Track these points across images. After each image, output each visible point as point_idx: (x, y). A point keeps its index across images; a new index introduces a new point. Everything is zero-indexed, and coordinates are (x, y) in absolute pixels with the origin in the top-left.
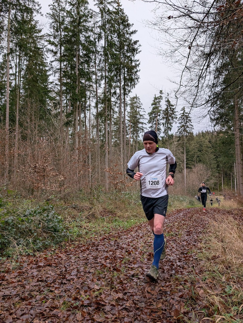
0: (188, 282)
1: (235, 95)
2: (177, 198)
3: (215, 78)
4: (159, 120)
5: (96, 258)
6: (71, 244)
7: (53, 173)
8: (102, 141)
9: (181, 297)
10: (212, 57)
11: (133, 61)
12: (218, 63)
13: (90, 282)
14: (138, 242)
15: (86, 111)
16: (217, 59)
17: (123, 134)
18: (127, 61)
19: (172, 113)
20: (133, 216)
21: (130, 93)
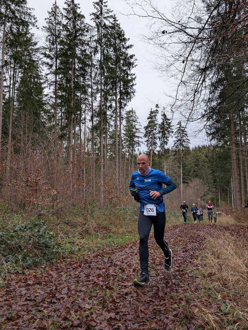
0: (182, 300)
1: (231, 110)
2: (173, 214)
3: (210, 93)
4: (155, 134)
5: (88, 276)
6: (62, 261)
7: (46, 187)
8: (98, 154)
9: (176, 316)
10: (208, 72)
11: (129, 75)
12: (213, 77)
13: (81, 301)
14: (132, 259)
15: (81, 125)
16: (212, 74)
17: (118, 148)
19: (168, 126)
20: (128, 232)
21: (126, 106)
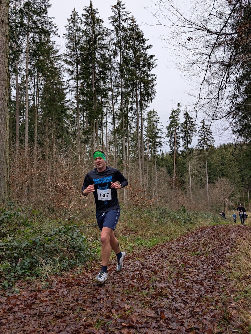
2: (200, 215)
4: (178, 134)
6: (95, 263)
7: (74, 191)
8: (120, 157)
9: (214, 317)
11: (149, 75)
13: (120, 301)
14: (163, 261)
15: (103, 128)
17: (140, 149)
18: (143, 76)
19: (191, 126)
20: (156, 234)
21: (147, 107)
